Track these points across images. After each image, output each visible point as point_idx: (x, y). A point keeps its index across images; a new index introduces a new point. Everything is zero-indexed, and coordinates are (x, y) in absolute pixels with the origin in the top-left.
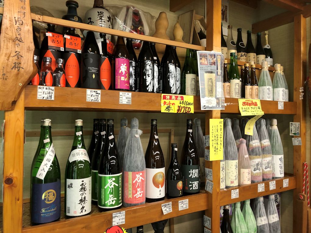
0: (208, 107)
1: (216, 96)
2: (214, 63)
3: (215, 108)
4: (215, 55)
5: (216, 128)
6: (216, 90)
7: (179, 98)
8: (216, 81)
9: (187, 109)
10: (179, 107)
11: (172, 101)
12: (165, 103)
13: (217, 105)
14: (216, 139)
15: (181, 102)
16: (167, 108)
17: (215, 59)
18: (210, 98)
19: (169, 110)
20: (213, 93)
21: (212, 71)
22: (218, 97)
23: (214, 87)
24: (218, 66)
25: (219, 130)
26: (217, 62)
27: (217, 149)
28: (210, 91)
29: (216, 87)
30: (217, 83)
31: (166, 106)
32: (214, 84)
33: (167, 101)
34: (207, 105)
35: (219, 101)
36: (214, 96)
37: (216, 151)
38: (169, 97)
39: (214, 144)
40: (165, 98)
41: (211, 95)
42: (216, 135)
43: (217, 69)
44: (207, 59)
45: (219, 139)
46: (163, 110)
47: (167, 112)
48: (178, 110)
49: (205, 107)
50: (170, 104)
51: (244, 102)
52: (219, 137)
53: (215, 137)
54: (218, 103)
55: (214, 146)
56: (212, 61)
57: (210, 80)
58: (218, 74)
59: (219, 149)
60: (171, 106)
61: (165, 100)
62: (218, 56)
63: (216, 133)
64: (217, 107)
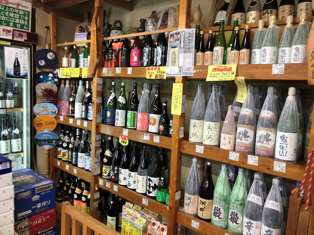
0: (171, 74)
1: (178, 65)
2: (178, 39)
3: (177, 75)
4: (179, 33)
5: (177, 90)
6: (179, 61)
7: (157, 69)
8: (179, 53)
9: (161, 76)
10: (156, 75)
11: (153, 71)
12: (149, 72)
13: (179, 72)
14: (176, 99)
15: (158, 72)
16: (150, 76)
17: (179, 35)
18: (173, 67)
19: (151, 77)
20: (175, 63)
21: (176, 45)
22: (180, 66)
23: (177, 59)
24: (181, 41)
25: (179, 92)
26: (181, 38)
27: (177, 106)
28: (173, 62)
29: (179, 58)
30: (180, 55)
31: (149, 75)
32: (177, 56)
33: (150, 71)
34: (169, 73)
35: (181, 69)
36: (177, 66)
37: (176, 108)
38: (151, 68)
39: (174, 102)
40: (148, 69)
41: (174, 65)
42: (176, 96)
43: (181, 43)
44: (174, 37)
45: (178, 99)
46: (148, 77)
47: (150, 78)
48: (156, 77)
49: (168, 74)
50: (151, 73)
51: (215, 68)
52: (179, 97)
53: (176, 97)
54: (180, 71)
55: (174, 104)
56: (177, 38)
57: (173, 53)
58: (181, 47)
59: (178, 106)
60: (152, 74)
61: (149, 71)
62: (182, 33)
63: (177, 94)
64: (179, 74)
